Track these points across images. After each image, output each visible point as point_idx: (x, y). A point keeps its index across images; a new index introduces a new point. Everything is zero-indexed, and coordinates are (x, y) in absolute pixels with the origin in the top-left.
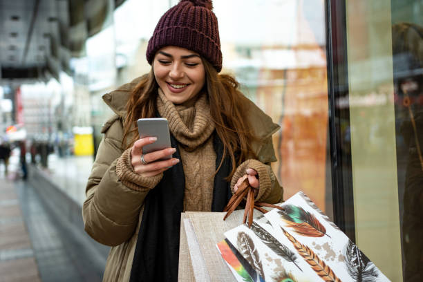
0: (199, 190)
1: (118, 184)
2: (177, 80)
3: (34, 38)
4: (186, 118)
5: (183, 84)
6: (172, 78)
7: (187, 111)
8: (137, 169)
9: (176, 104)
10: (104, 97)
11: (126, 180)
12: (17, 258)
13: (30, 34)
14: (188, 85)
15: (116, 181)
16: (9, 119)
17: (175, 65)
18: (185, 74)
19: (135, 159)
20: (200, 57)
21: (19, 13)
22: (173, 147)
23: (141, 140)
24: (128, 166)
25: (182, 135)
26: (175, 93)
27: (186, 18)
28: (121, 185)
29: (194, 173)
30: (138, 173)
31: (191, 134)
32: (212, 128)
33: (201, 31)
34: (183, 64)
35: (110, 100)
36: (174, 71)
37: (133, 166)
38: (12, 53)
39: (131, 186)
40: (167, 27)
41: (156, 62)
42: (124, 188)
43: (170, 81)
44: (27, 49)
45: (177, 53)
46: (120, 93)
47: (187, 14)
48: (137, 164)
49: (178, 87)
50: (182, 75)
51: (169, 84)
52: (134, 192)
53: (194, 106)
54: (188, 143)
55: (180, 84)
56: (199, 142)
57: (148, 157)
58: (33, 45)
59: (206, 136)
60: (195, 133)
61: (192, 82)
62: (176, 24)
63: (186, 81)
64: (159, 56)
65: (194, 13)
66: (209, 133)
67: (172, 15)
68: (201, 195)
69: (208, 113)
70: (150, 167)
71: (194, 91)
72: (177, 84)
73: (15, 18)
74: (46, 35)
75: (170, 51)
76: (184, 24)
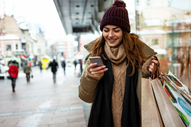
0: (120, 81)
1: (86, 78)
2: (112, 38)
3: (86, 14)
4: (115, 52)
5: (114, 39)
6: (110, 37)
7: (115, 50)
8: (92, 73)
9: (111, 47)
10: (85, 46)
11: (88, 77)
12: (76, 110)
13: (84, 13)
14: (117, 39)
15: (86, 77)
16: (77, 50)
17: (111, 32)
18: (115, 35)
19: (91, 70)
20: (120, 28)
21: (80, 4)
22: (104, 65)
23: (91, 64)
24: (89, 72)
25: (113, 59)
26: (112, 43)
27: (113, 13)
28: (87, 78)
29: (118, 74)
30: (93, 74)
31: (116, 58)
32: (125, 56)
33: (120, 18)
34: (114, 31)
35: (87, 47)
36: (110, 34)
37: (91, 72)
38: (77, 21)
39: (91, 79)
40: (106, 18)
41: (103, 31)
42: (88, 79)
43: (109, 38)
44: (83, 19)
45: (111, 27)
46: (90, 44)
47: (114, 11)
48: (92, 71)
49: (112, 40)
50: (113, 36)
51: (109, 39)
52: (92, 81)
53: (119, 47)
54: (115, 62)
55: (113, 39)
56: (120, 61)
57: (95, 69)
58: (85, 17)
59: (123, 59)
60: (117, 58)
61: (118, 38)
62: (110, 16)
63: (115, 38)
64: (104, 29)
65: (117, 11)
66: (124, 58)
67: (108, 12)
68: (121, 83)
69: (123, 50)
70: (97, 72)
71: (119, 41)
72: (112, 39)
73: (78, 6)
74: (90, 13)
75: (108, 26)
76: (113, 15)
